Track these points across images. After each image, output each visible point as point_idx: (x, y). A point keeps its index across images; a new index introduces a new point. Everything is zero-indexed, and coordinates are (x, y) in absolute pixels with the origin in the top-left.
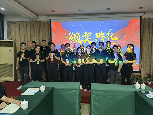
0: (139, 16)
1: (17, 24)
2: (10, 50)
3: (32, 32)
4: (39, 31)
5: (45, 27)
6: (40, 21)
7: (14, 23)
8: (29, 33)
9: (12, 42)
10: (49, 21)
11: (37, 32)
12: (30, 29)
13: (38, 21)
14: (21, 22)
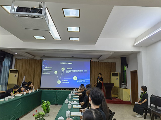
1: (21, 60)
2: (16, 76)
4: (35, 65)
5: (38, 62)
8: (28, 66)
9: (17, 71)
13: (35, 59)
14: (24, 59)
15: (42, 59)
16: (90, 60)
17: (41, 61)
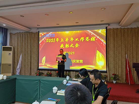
0: (105, 27)
1: (16, 35)
2: (10, 54)
3: (26, 40)
6: (32, 32)
7: (14, 34)
8: (24, 41)
9: (11, 47)
11: (30, 40)
12: (25, 38)
14: (19, 33)
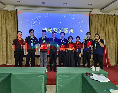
0: (89, 12)
4: (6, 19)
5: (11, 16)
10: (15, 10)
13: (6, 10)
15: (17, 10)
16: (90, 12)
17: (15, 12)
